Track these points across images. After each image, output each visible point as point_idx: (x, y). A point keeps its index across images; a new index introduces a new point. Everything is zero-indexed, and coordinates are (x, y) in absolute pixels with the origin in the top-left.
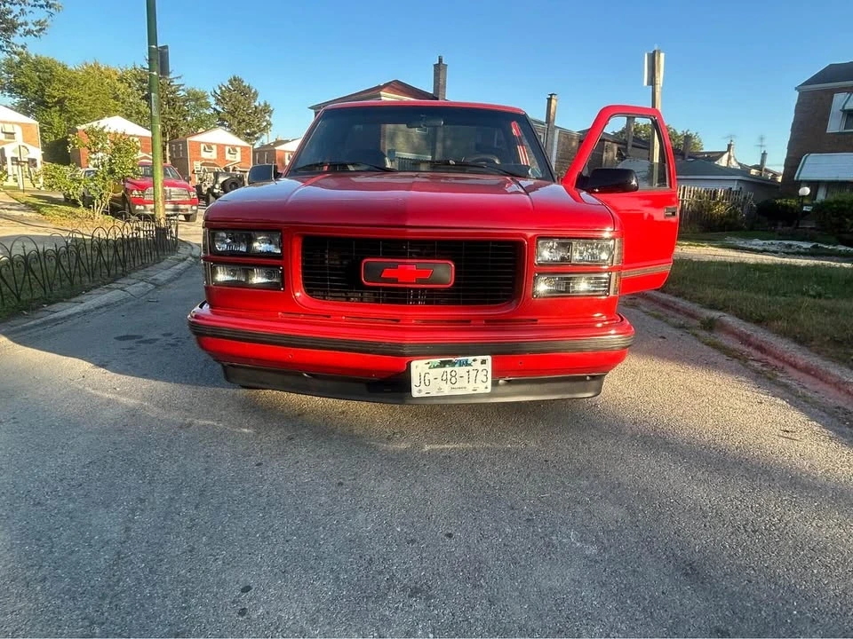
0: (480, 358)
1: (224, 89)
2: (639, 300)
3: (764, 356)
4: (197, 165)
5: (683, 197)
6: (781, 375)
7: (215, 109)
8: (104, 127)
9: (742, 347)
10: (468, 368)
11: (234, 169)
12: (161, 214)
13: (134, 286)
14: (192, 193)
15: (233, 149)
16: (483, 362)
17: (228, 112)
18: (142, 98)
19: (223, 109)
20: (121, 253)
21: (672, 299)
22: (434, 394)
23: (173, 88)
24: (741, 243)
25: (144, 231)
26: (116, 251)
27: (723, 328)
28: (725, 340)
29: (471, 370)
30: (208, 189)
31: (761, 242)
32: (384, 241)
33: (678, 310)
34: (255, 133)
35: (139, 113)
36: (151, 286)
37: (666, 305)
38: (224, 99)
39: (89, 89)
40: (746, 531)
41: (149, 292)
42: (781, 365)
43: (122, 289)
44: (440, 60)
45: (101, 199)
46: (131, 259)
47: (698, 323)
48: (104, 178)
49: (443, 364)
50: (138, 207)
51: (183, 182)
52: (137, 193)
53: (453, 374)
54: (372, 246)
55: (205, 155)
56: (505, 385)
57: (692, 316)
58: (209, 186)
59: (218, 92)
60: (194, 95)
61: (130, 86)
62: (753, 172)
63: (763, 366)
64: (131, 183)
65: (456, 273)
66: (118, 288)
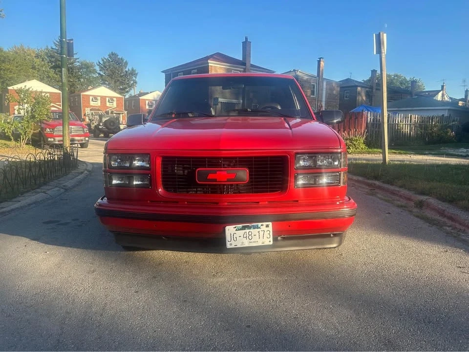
0: (265, 224)
1: (105, 60)
2: (377, 190)
3: (453, 223)
4: (88, 111)
5: (411, 122)
6: (463, 234)
7: (99, 74)
8: (29, 89)
9: (440, 218)
10: (258, 230)
11: (112, 113)
12: (67, 143)
13: (52, 191)
14: (85, 129)
15: (112, 99)
16: (267, 226)
17: (108, 75)
18: (51, 68)
19: (104, 73)
20: (43, 169)
21: (397, 189)
22: (239, 246)
23: (72, 60)
24: (451, 151)
25: (57, 155)
26: (40, 168)
27: (428, 206)
28: (429, 214)
29: (260, 231)
30: (95, 126)
31: (465, 150)
32: (209, 158)
33: (401, 196)
34: (126, 88)
35: (48, 77)
36: (62, 190)
37: (393, 193)
38: (105, 67)
39: (17, 63)
40: (424, 322)
41: (61, 194)
42: (463, 228)
43: (44, 192)
44: (246, 39)
45: (25, 134)
46: (50, 173)
47: (412, 204)
48: (28, 121)
49: (244, 228)
50: (49, 139)
51: (79, 122)
52: (49, 130)
53: (250, 233)
54: (200, 162)
55: (92, 103)
56: (282, 240)
57: (409, 199)
58: (95, 124)
59: (102, 62)
60: (85, 65)
61: (43, 60)
62: (460, 103)
63: (452, 229)
64: (46, 124)
65: (250, 175)
66: (42, 192)
